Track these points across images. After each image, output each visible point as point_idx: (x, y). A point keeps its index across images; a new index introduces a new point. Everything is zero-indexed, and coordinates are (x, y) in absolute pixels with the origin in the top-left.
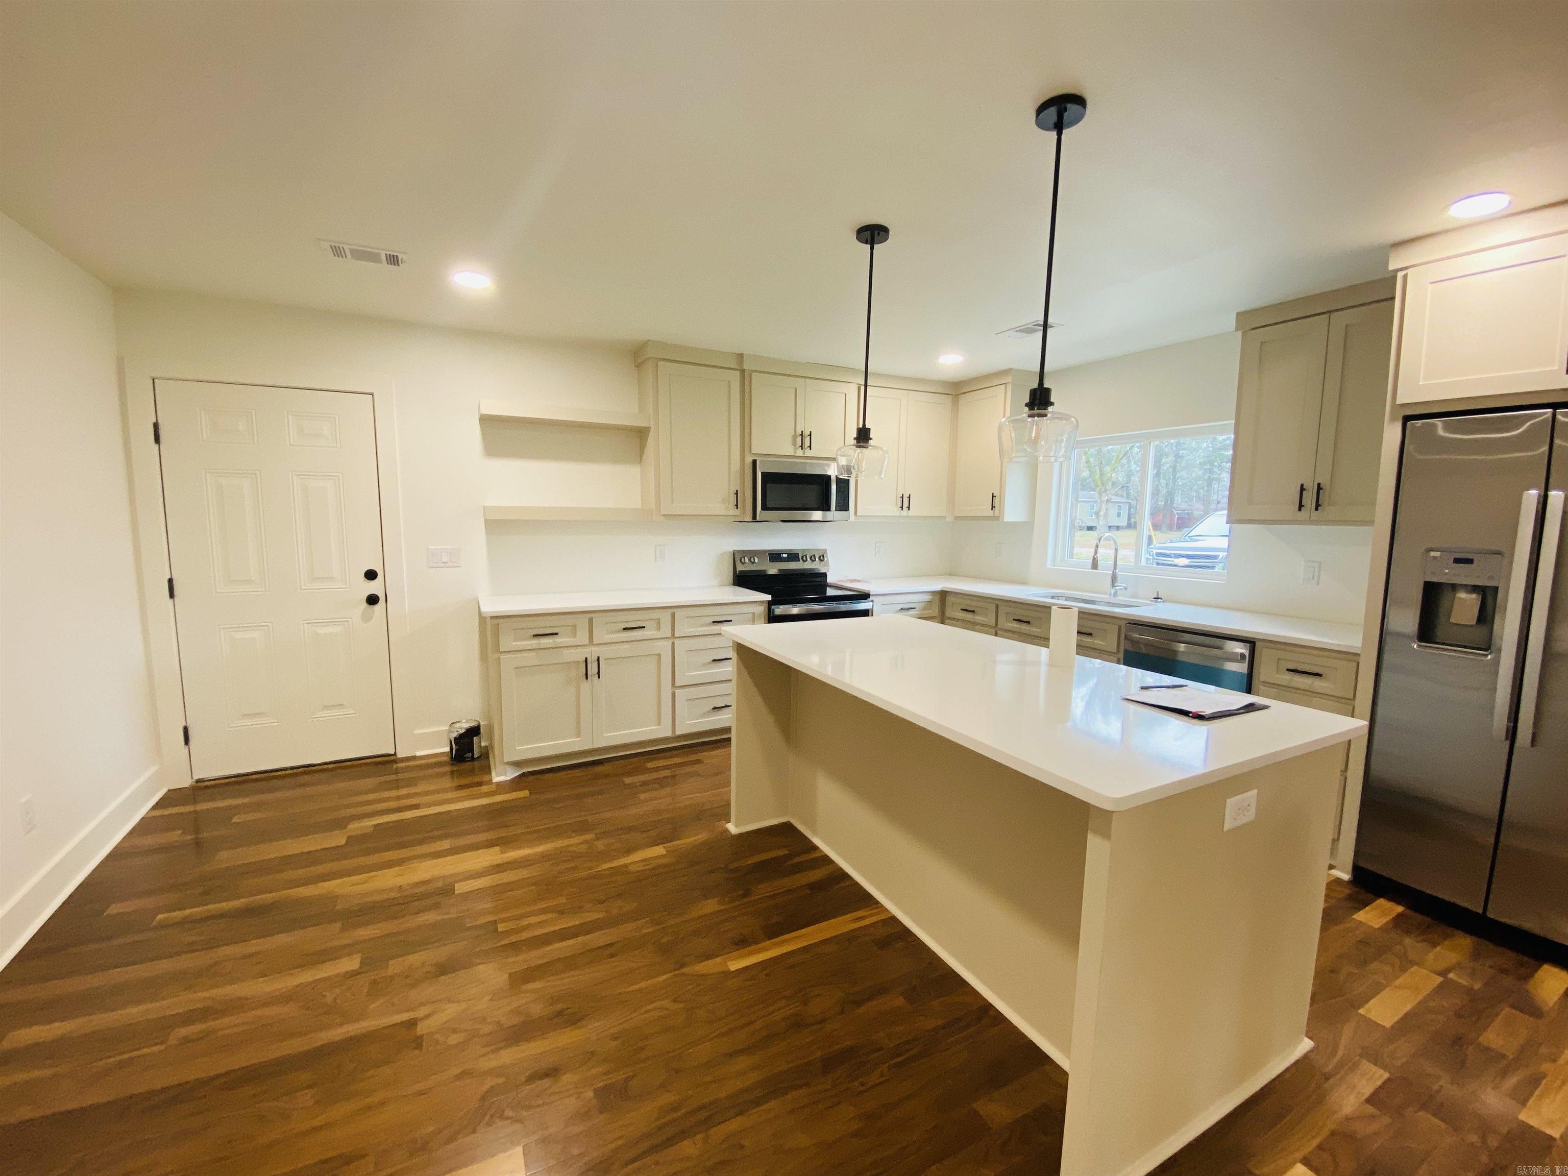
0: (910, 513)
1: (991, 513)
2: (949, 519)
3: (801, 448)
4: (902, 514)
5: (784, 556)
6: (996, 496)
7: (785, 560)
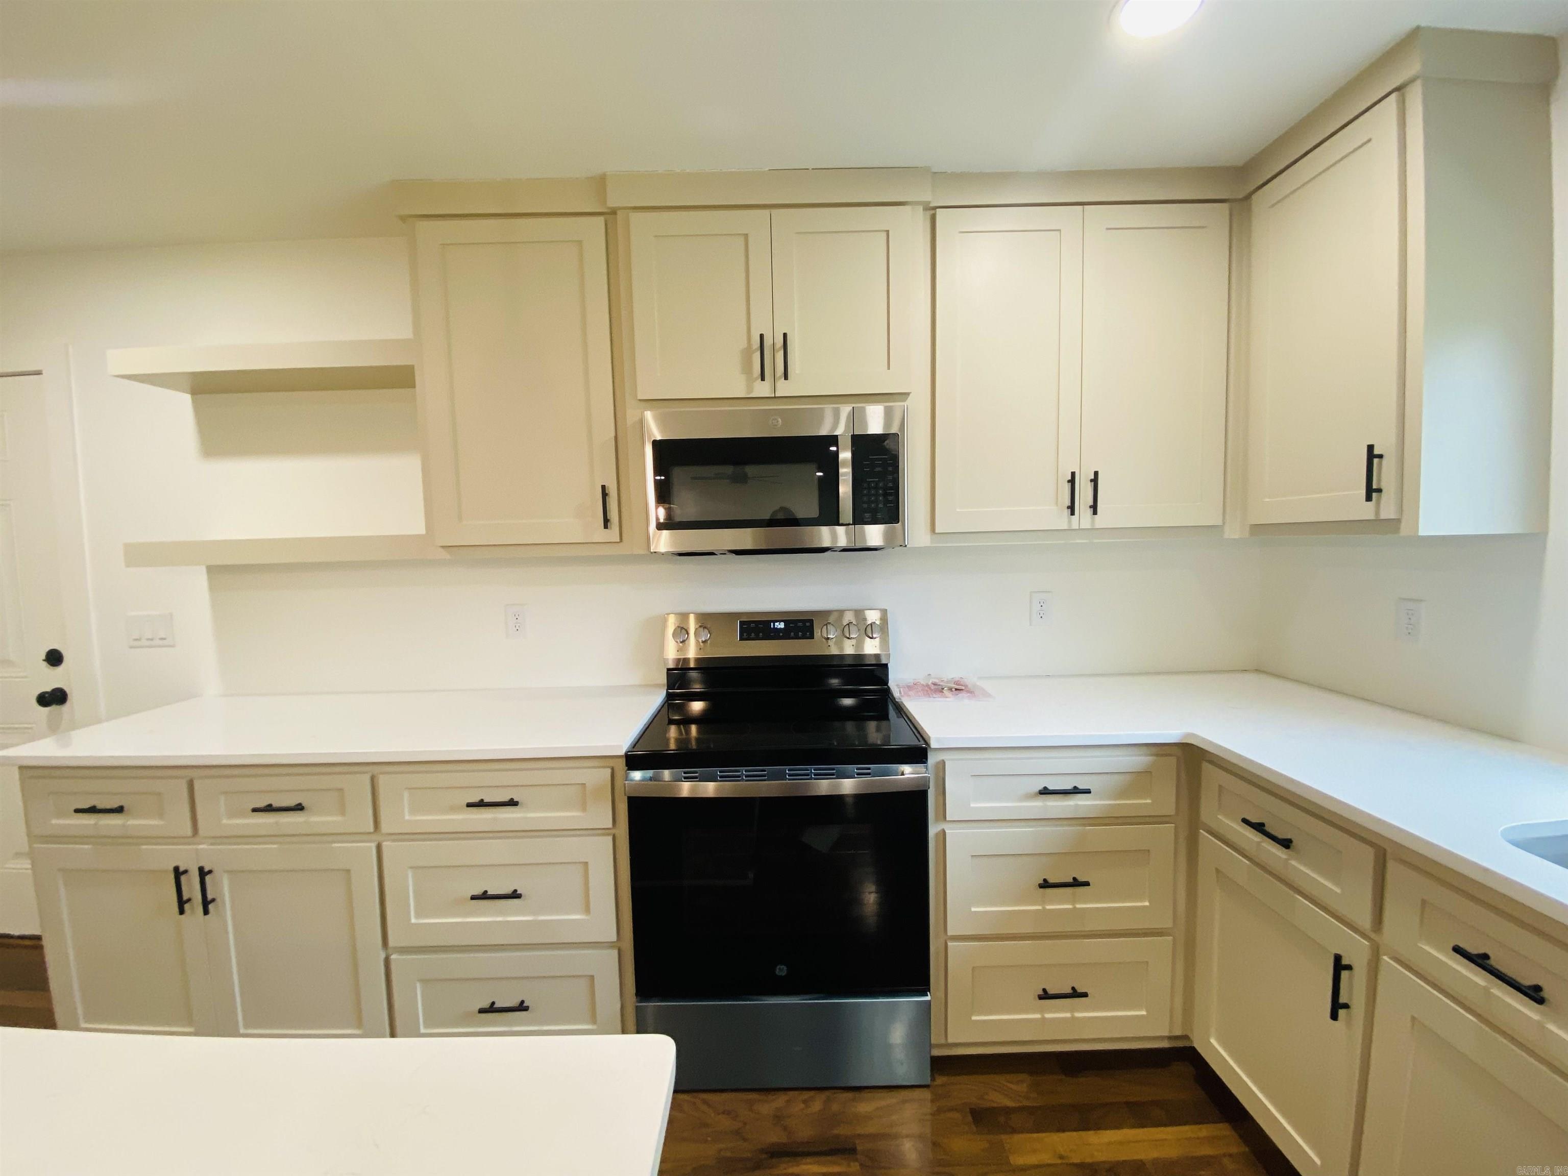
0: (1101, 520)
1: (1366, 511)
2: (1233, 532)
3: (763, 379)
4: (1075, 526)
5: (776, 627)
6: (1380, 456)
7: (776, 635)
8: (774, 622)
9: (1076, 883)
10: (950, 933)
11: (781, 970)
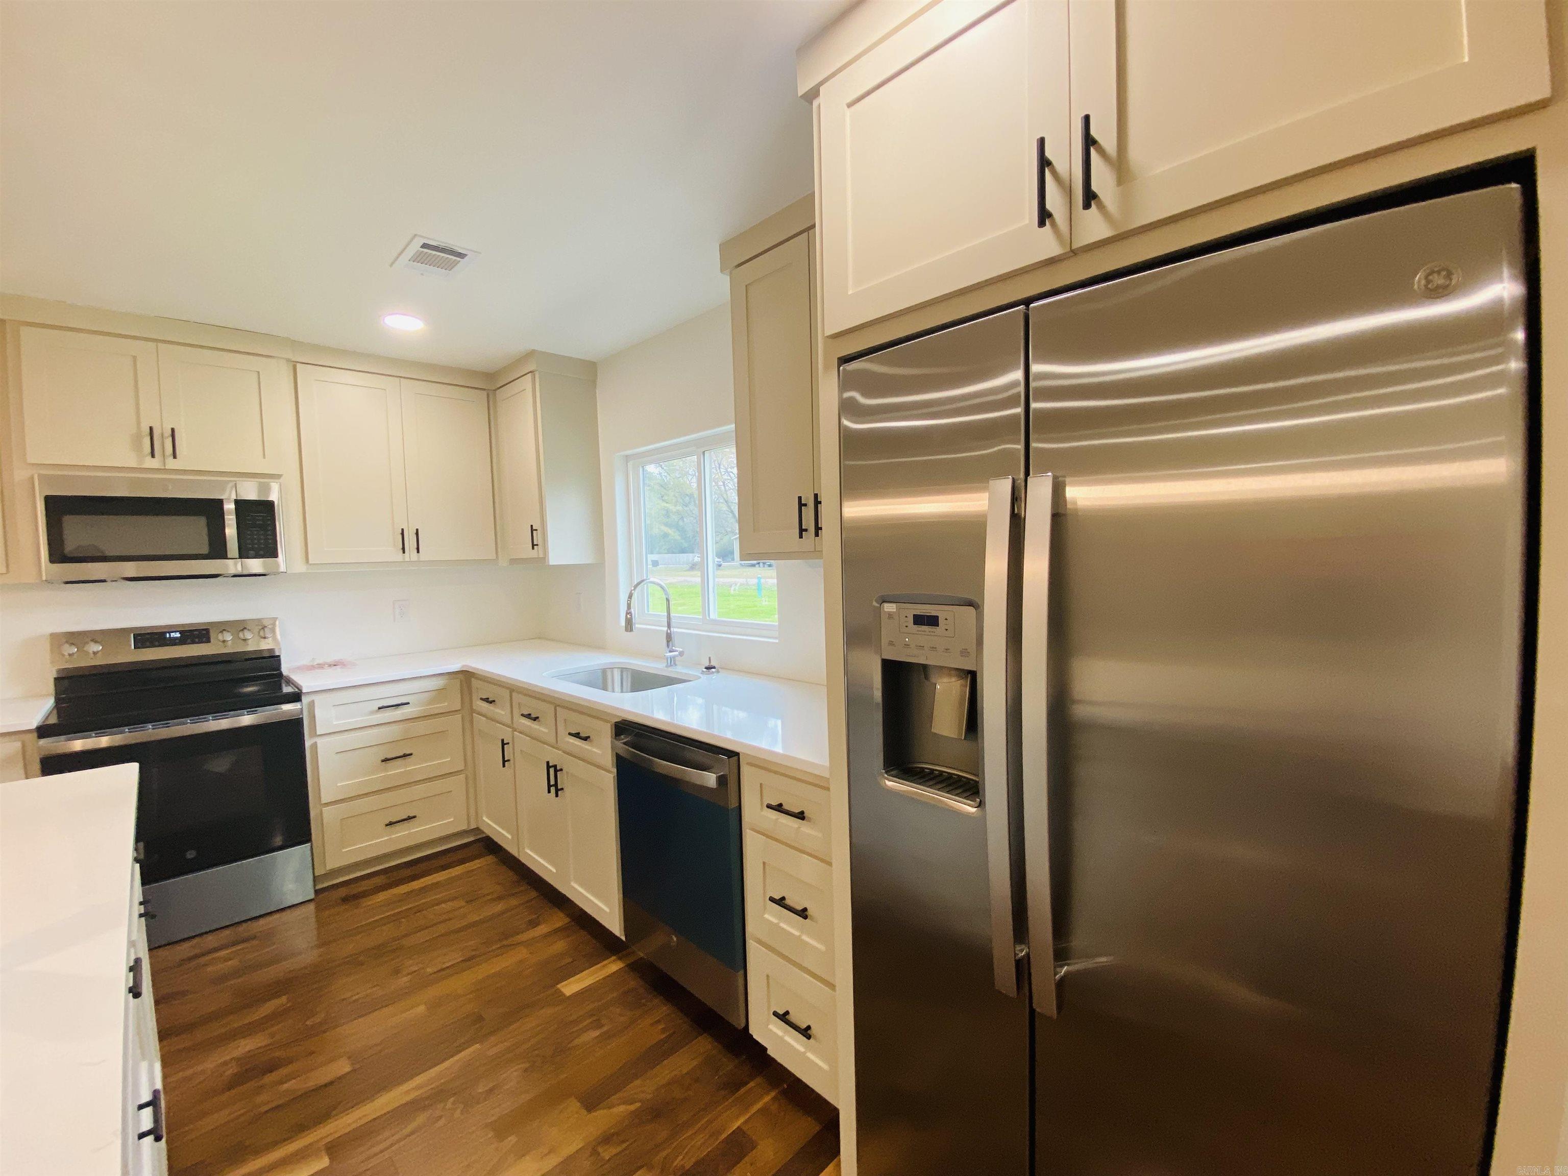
1: (532, 554)
3: (153, 456)
4: (407, 559)
5: (172, 636)
6: (536, 530)
7: (173, 642)
8: (169, 633)
9: (405, 756)
10: (324, 800)
11: (191, 854)
